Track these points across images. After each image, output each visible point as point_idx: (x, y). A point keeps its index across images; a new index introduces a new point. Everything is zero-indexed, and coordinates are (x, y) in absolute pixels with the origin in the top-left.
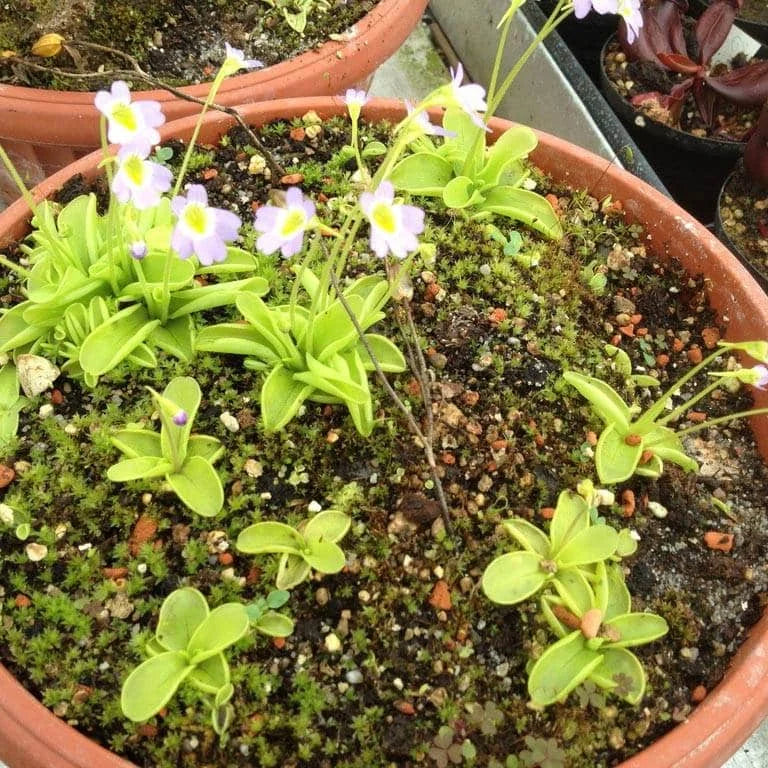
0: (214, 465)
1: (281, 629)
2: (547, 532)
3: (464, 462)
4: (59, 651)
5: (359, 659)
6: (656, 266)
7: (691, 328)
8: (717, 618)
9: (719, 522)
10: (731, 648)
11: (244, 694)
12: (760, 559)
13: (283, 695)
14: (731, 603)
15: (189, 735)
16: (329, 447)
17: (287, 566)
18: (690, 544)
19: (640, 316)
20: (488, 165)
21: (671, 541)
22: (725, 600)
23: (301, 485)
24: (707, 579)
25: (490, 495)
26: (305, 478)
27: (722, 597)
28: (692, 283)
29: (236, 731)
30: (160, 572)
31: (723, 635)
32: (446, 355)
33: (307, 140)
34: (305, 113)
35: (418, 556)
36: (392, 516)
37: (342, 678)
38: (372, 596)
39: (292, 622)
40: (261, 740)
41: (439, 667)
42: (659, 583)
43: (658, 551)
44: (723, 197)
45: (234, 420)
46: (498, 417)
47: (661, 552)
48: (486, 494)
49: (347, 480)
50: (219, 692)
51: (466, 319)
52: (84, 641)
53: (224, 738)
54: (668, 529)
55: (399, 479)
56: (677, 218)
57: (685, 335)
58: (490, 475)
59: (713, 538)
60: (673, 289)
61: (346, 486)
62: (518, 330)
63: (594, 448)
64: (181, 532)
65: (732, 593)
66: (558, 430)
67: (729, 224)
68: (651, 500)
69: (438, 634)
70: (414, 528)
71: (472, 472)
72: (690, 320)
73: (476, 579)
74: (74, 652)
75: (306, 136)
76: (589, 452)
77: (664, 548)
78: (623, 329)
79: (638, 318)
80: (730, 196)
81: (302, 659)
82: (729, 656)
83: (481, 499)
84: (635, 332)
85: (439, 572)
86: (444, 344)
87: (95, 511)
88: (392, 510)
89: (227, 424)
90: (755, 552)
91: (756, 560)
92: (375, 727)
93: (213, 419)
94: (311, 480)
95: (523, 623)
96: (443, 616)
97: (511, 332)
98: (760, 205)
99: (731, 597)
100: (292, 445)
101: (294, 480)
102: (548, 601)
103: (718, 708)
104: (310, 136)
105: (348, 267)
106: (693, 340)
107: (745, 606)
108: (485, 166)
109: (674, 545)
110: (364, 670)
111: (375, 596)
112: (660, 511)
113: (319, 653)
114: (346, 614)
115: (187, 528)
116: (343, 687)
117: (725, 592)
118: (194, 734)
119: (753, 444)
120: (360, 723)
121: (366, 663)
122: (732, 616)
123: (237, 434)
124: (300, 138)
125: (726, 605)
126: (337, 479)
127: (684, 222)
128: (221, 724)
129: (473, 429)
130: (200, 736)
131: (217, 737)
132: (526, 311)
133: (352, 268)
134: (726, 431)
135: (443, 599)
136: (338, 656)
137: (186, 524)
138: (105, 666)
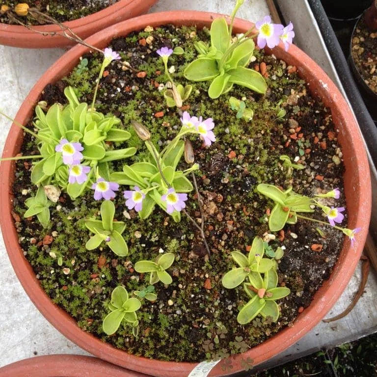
0: (122, 235)
1: (153, 298)
2: (248, 257)
3: (216, 229)
4: (81, 306)
5: (180, 306)
6: (309, 103)
7: (323, 131)
8: (312, 278)
9: (318, 239)
10: (316, 288)
11: (142, 322)
12: (333, 253)
13: (155, 320)
14: (319, 272)
15: (126, 337)
16: (165, 227)
17: (153, 277)
18: (305, 248)
19: (300, 128)
20: (232, 56)
21: (298, 246)
22: (316, 270)
23: (156, 241)
24: (310, 262)
25: (227, 242)
26: (157, 239)
27: (315, 269)
28: (325, 110)
29: (140, 335)
30: (109, 278)
31: (314, 284)
32: (210, 179)
33: (148, 45)
34: (146, 27)
35: (200, 269)
36: (190, 252)
37: (174, 312)
38: (183, 286)
39: (156, 295)
40: (149, 339)
41: (207, 310)
42: (292, 264)
43: (293, 251)
44: (355, 29)
45: (128, 214)
46: (230, 208)
47: (294, 251)
48: (225, 241)
49: (172, 238)
50: (134, 322)
51: (218, 161)
52: (88, 301)
53: (137, 337)
54: (297, 243)
55: (192, 238)
56: (320, 81)
57: (320, 134)
58: (227, 234)
59: (314, 247)
60: (317, 112)
61: (172, 240)
62: (241, 162)
63: (268, 218)
64: (115, 263)
65: (319, 267)
66: (255, 207)
67: (356, 48)
68: (291, 232)
69: (207, 297)
70: (198, 257)
71: (220, 232)
72: (323, 128)
73: (221, 277)
74: (85, 307)
75: (147, 43)
76: (266, 219)
77: (295, 250)
78: (291, 136)
79: (299, 129)
80: (359, 29)
81: (161, 307)
82: (315, 291)
83: (223, 243)
84: (297, 136)
85: (207, 276)
86: (209, 174)
87: (84, 253)
88: (190, 250)
89: (126, 217)
90: (331, 251)
91: (331, 254)
92: (186, 333)
93: (121, 213)
94: (159, 239)
95: (237, 294)
96: (209, 291)
97: (238, 163)
98: (373, 36)
99: (319, 269)
100: (151, 224)
101: (153, 240)
102: (246, 285)
103: (304, 321)
104: (148, 43)
105: (168, 135)
106: (323, 137)
107: (324, 272)
108: (231, 57)
109: (299, 248)
110: (182, 310)
111: (184, 287)
112: (295, 236)
113: (166, 306)
114: (175, 292)
115: (117, 261)
116: (175, 315)
117: (317, 267)
118: (127, 337)
119: (343, 189)
120: (181, 332)
121: (182, 307)
122: (318, 276)
123: (131, 220)
124: (144, 45)
125: (316, 273)
126: (169, 237)
127: (323, 83)
128: (136, 333)
129: (220, 217)
130: (130, 338)
131: (135, 338)
132: (244, 151)
133: (170, 135)
134: (331, 185)
135: (208, 285)
136: (173, 305)
137: (116, 259)
138: (96, 311)
